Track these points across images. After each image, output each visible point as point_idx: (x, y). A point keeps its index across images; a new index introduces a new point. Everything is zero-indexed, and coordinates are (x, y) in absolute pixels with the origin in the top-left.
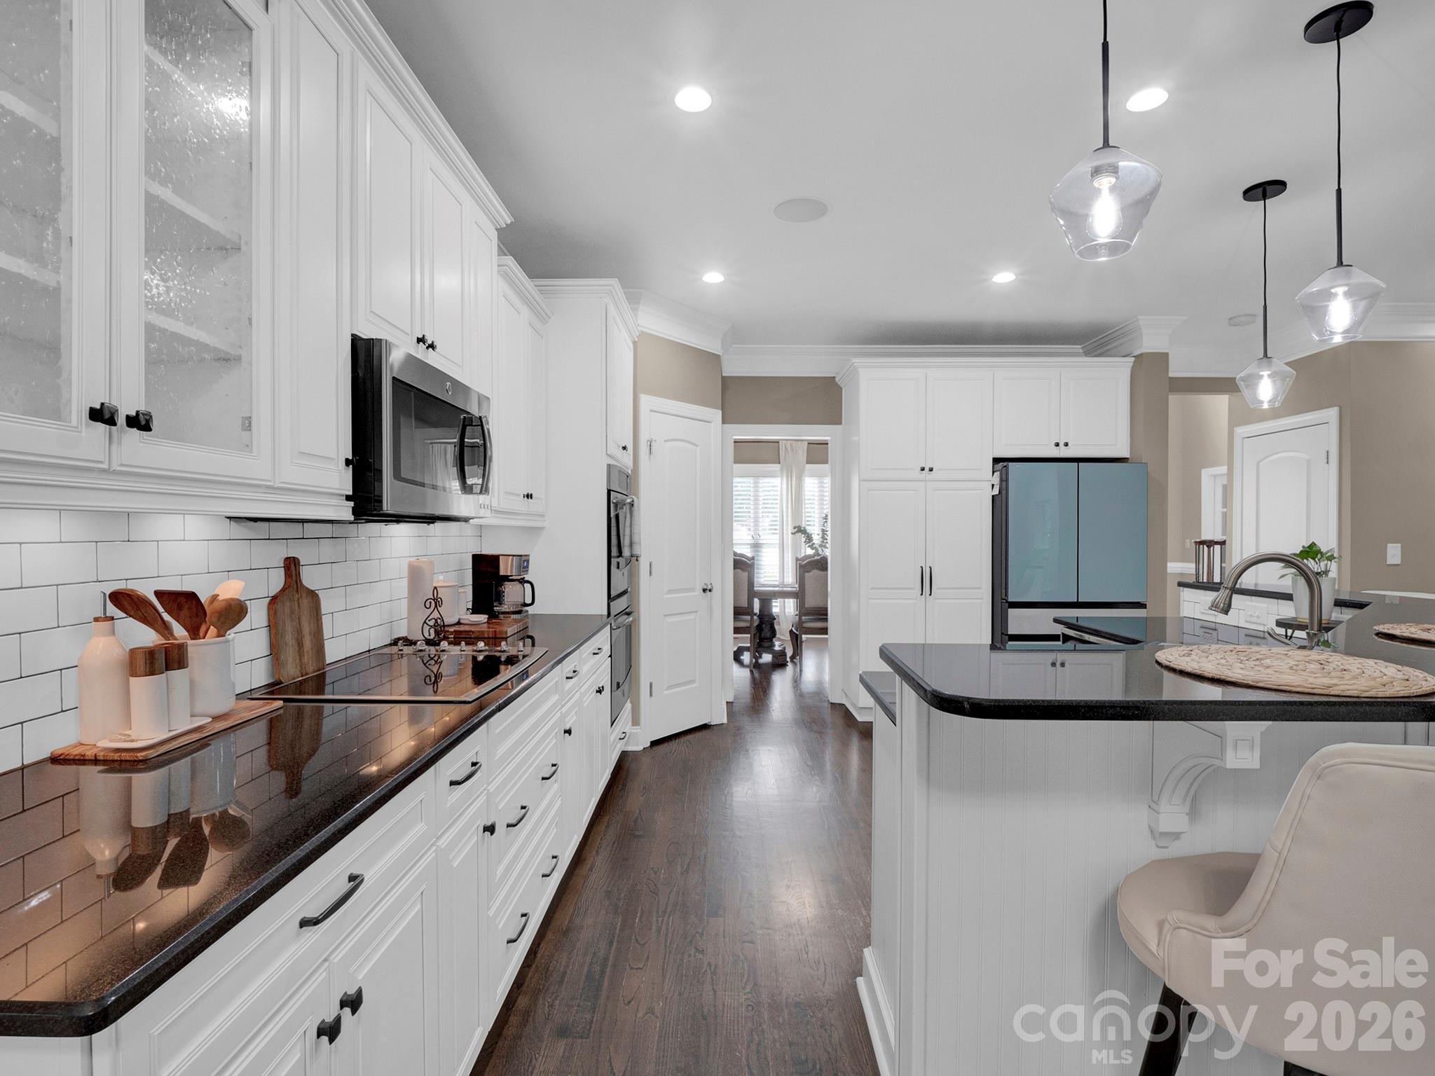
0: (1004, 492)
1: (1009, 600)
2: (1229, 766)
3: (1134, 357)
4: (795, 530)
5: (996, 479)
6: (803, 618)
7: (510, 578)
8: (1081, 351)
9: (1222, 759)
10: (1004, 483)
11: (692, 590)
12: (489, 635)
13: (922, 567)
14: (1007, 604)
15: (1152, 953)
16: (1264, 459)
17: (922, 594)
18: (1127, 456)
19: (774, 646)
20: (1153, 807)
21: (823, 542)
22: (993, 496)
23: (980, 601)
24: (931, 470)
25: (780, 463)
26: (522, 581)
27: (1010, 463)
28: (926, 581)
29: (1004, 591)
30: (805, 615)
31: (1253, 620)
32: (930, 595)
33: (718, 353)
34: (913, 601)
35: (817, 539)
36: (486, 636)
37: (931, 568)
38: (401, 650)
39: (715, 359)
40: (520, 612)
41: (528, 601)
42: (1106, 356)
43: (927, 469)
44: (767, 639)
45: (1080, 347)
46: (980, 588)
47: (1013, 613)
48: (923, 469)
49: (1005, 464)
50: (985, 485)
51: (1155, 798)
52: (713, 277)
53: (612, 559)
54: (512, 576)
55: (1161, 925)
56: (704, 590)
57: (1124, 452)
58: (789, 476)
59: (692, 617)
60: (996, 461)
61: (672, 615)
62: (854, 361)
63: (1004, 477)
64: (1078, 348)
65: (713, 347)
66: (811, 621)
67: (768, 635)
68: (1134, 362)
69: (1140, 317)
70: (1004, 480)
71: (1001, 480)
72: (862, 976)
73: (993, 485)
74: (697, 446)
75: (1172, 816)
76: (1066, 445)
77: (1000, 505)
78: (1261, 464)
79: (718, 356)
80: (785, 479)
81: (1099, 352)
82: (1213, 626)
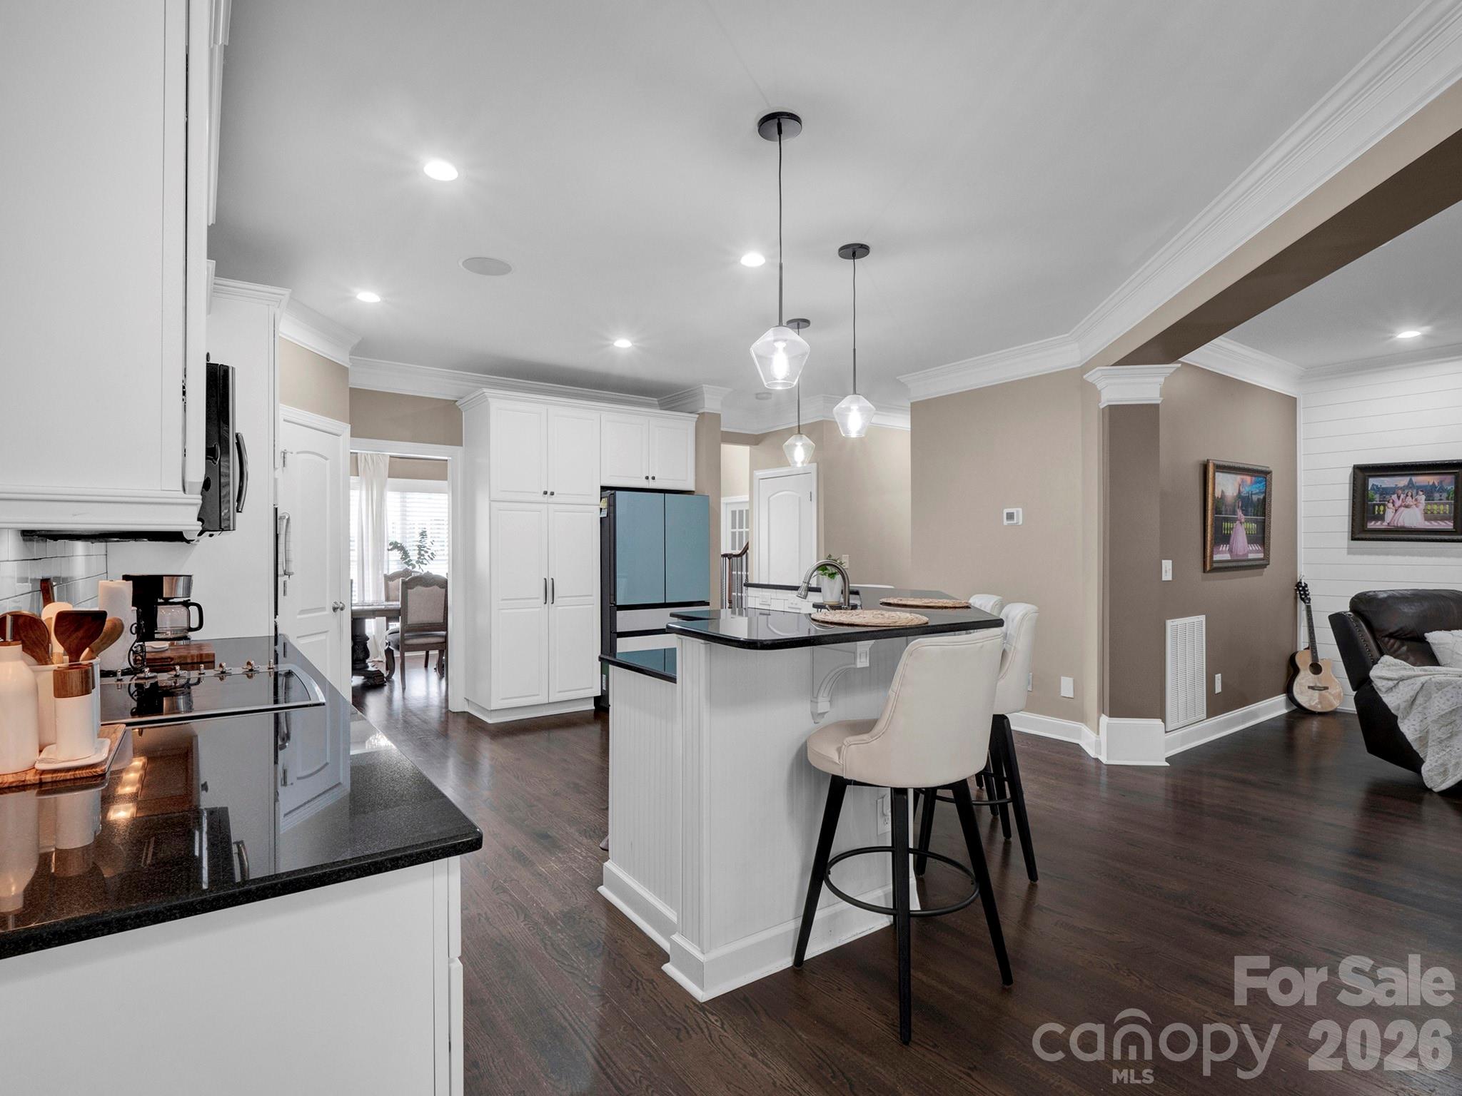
0: (612, 515)
1: (618, 604)
2: (858, 667)
3: (699, 414)
4: (391, 547)
5: (604, 504)
6: (406, 635)
7: (171, 601)
8: (657, 403)
9: (855, 663)
10: (612, 508)
11: (323, 609)
12: (193, 659)
13: (545, 579)
14: (616, 608)
15: (837, 763)
16: (774, 494)
17: (545, 603)
18: (693, 489)
19: (368, 667)
20: (814, 701)
21: (419, 558)
22: (601, 518)
23: (591, 606)
24: (552, 494)
25: (358, 476)
26: (187, 604)
27: (617, 492)
28: (549, 592)
29: (612, 597)
30: (407, 632)
31: (793, 606)
32: (553, 603)
33: (346, 365)
34: (538, 609)
35: (414, 556)
36: (189, 661)
37: (552, 579)
38: (121, 680)
39: (342, 371)
40: (186, 638)
41: (194, 624)
42: (674, 411)
43: (549, 493)
44: (360, 660)
45: (656, 399)
46: (591, 596)
47: (620, 614)
48: (545, 493)
49: (613, 492)
50: (594, 510)
51: (815, 695)
52: (368, 297)
53: (279, 578)
54: (173, 598)
55: (839, 750)
56: (335, 609)
57: (691, 487)
58: (370, 488)
59: (322, 637)
60: (603, 488)
61: (303, 636)
62: (485, 391)
63: (612, 503)
64: (655, 400)
65: (342, 358)
66: (413, 637)
67: (361, 656)
68: (698, 418)
69: (704, 385)
70: (612, 506)
71: (609, 505)
72: (602, 885)
73: (601, 509)
74: (326, 459)
75: (823, 705)
76: (653, 478)
77: (608, 527)
78: (771, 499)
79: (347, 369)
80: (364, 492)
81: (669, 406)
82: (767, 612)
